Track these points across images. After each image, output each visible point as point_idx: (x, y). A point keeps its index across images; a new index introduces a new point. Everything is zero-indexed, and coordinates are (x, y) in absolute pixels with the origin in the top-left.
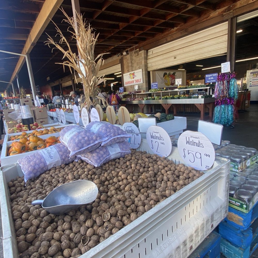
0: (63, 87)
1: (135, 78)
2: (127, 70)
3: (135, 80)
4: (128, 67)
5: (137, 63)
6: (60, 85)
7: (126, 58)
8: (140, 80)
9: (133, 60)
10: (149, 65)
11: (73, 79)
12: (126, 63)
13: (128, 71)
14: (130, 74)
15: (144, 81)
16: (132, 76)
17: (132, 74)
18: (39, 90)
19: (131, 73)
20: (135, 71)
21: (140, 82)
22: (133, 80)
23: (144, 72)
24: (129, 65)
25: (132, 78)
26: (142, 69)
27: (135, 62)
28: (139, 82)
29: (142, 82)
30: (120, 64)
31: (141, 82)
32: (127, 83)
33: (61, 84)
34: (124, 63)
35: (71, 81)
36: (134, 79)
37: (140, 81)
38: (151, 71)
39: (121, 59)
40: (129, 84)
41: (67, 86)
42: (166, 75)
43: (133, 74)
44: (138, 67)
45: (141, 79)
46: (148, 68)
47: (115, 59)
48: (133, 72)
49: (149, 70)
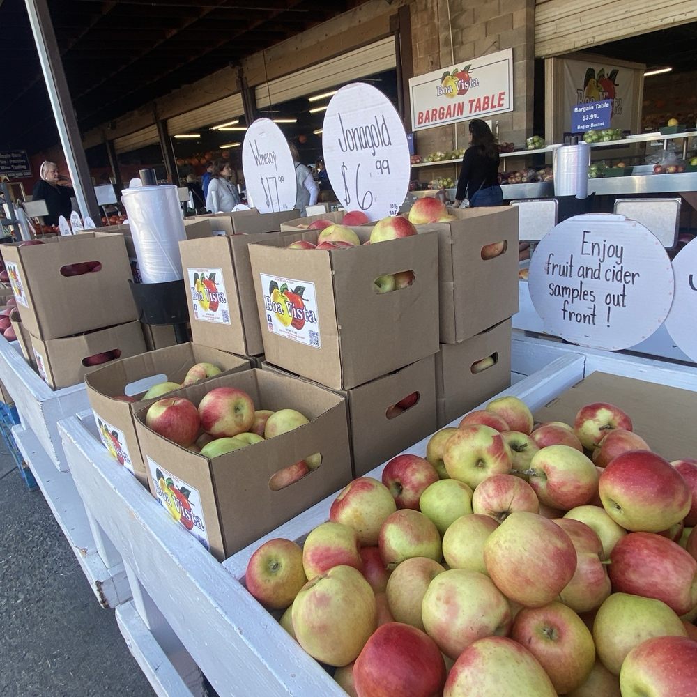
0: (118, 152)
1: (473, 93)
2: (430, 59)
3: (471, 102)
4: (433, 45)
5: (486, 24)
6: (108, 145)
7: (426, 9)
8: (500, 99)
9: (463, 11)
10: (545, 31)
11: (162, 118)
12: (427, 29)
13: (436, 65)
14: (443, 79)
15: (518, 104)
16: (454, 84)
17: (456, 73)
18: (28, 169)
19: (451, 69)
20: (473, 63)
21: (500, 105)
22: (458, 99)
23: (522, 63)
24: (442, 36)
25: (456, 92)
26: (513, 49)
27: (474, 22)
28: (493, 107)
29: (508, 104)
30: (393, 38)
31: (506, 106)
32: (427, 118)
33: (112, 142)
34: (413, 32)
35: (155, 127)
36: (465, 99)
37: (496, 103)
38: (548, 56)
39: (398, 16)
40: (438, 121)
41: (138, 146)
42: (592, 80)
43: (463, 76)
44: (490, 40)
45: (501, 94)
46: (537, 46)
47: (364, 20)
48: (460, 67)
49: (541, 52)
